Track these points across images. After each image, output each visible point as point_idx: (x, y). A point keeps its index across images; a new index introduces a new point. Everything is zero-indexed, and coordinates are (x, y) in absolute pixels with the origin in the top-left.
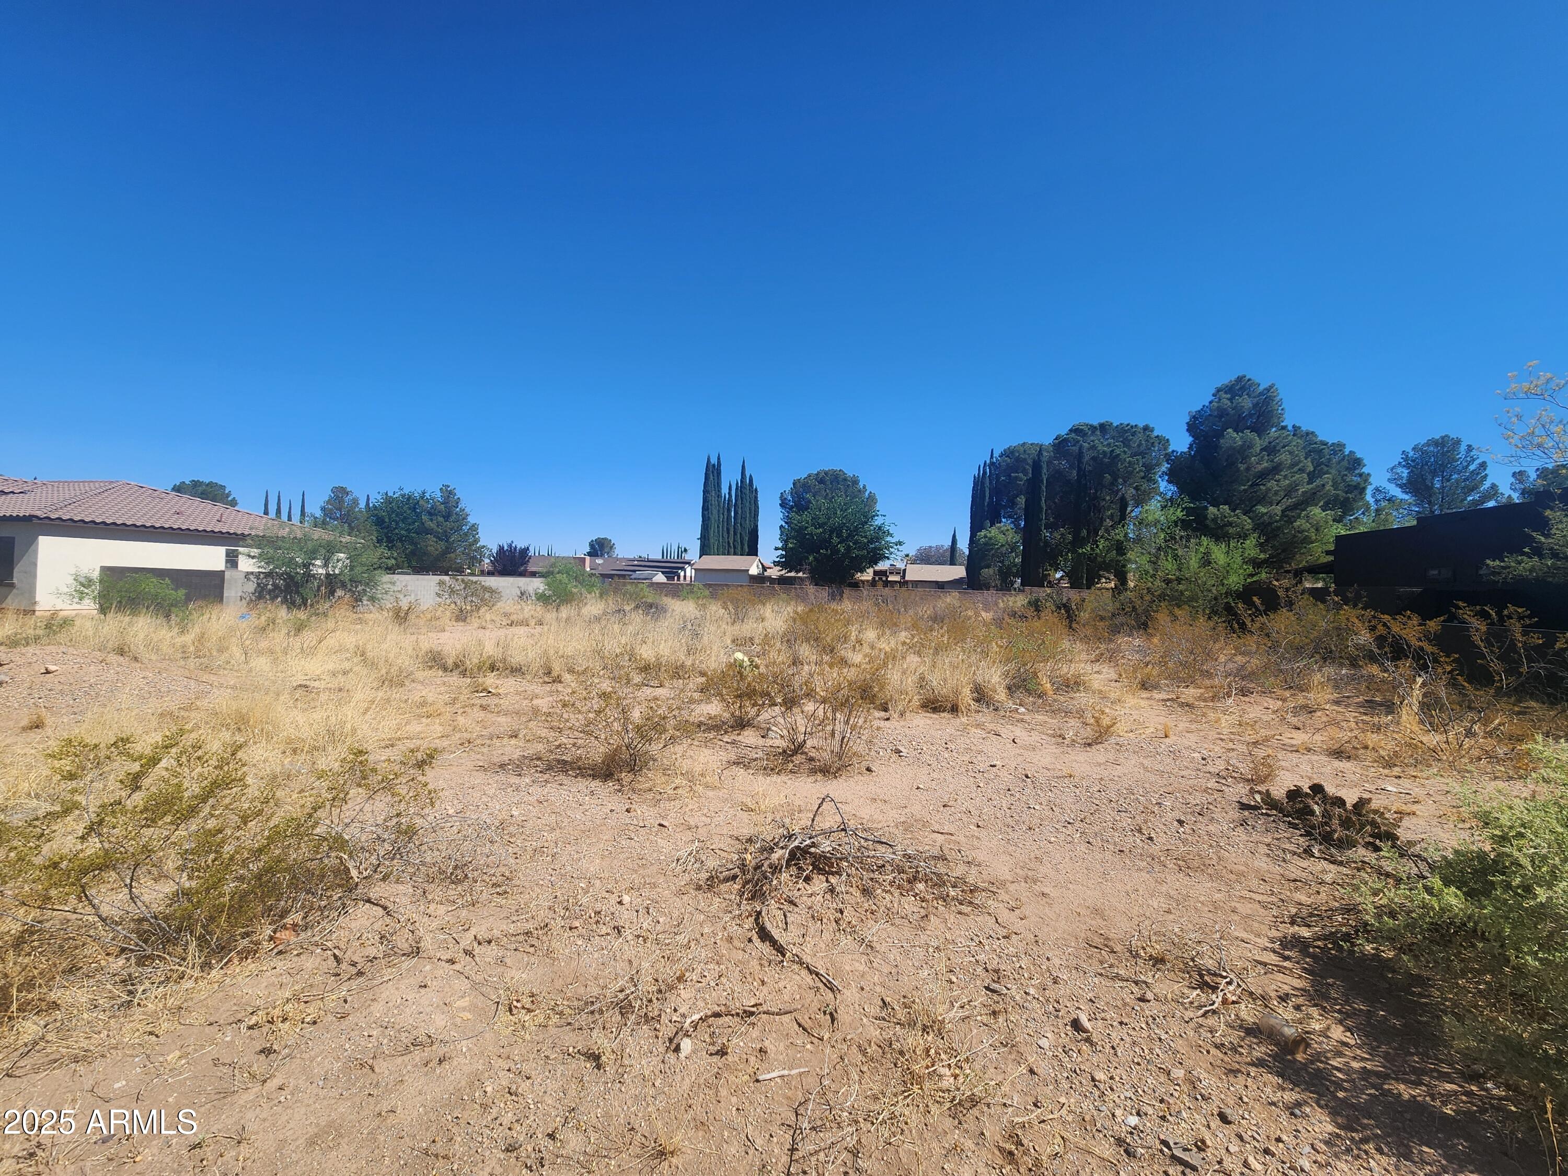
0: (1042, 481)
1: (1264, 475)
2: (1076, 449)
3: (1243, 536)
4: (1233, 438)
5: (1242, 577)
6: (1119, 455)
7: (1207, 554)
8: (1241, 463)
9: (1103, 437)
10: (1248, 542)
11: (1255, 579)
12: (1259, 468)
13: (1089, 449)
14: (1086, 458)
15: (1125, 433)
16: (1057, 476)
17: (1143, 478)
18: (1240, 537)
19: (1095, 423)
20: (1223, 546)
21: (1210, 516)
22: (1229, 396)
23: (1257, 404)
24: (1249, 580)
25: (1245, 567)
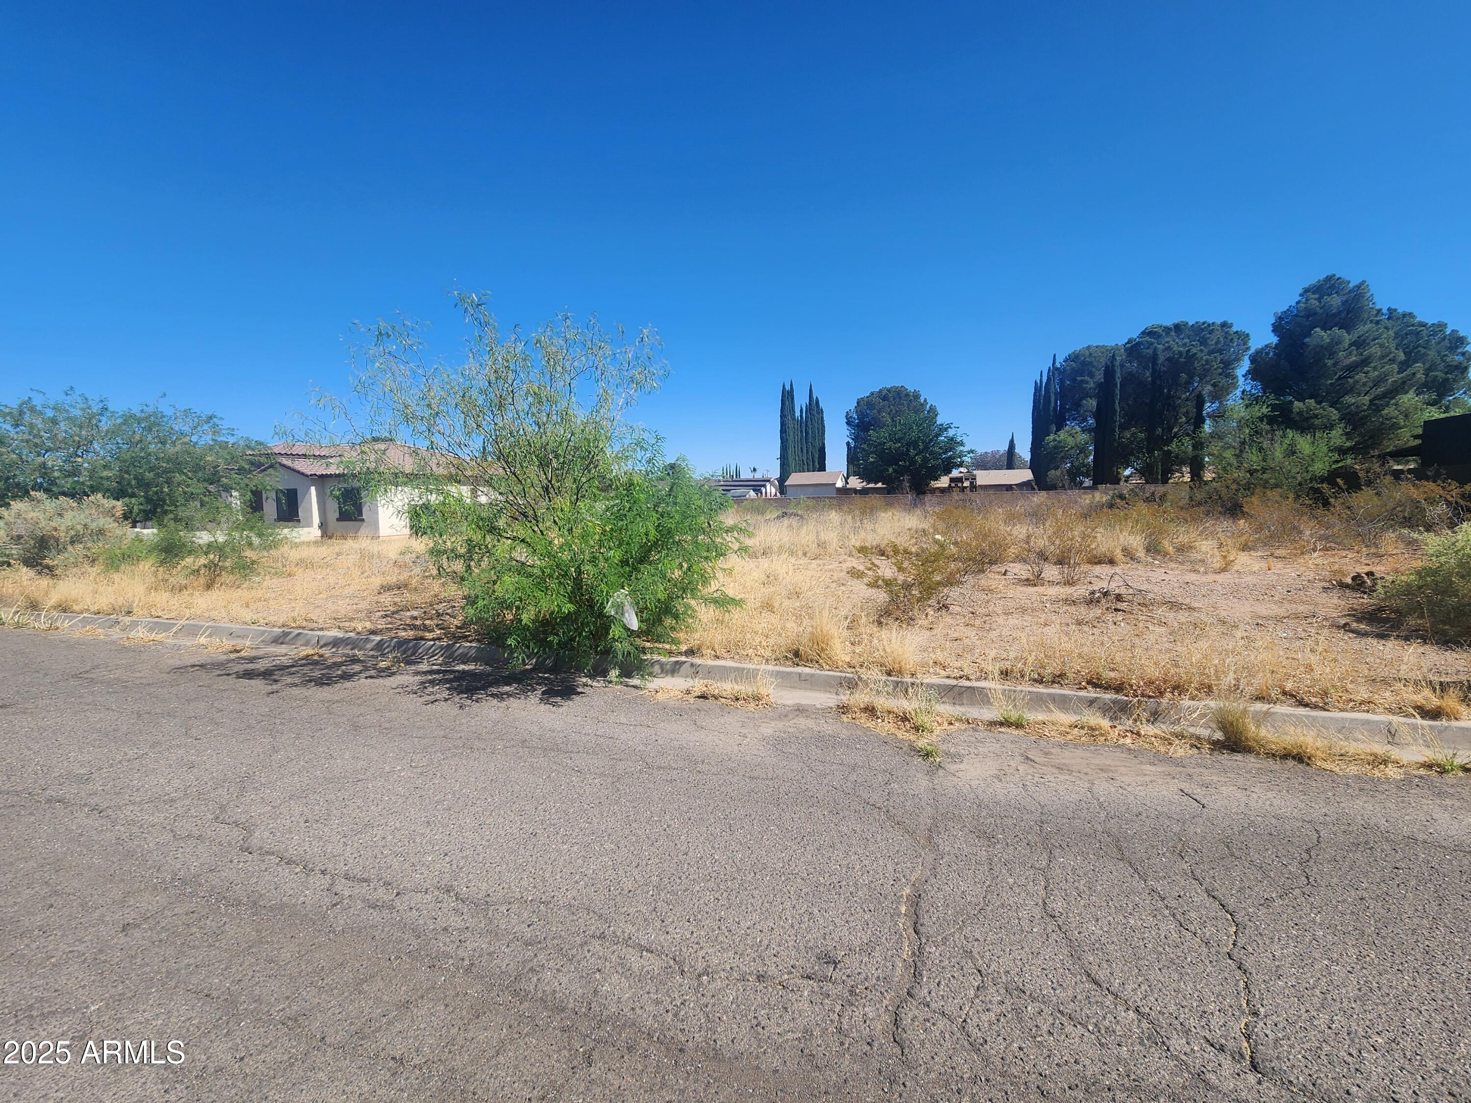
0: (1116, 385)
1: (1352, 368)
2: (1150, 351)
3: (1330, 427)
4: (1321, 336)
5: (1327, 464)
6: (1196, 354)
7: (1292, 445)
8: (1329, 358)
9: (1178, 337)
10: (1334, 432)
11: (1340, 465)
12: (1347, 362)
13: (1164, 351)
14: (1161, 359)
15: (1201, 332)
16: (1129, 378)
17: (1220, 374)
18: (1326, 427)
19: (1169, 323)
20: (1309, 437)
21: (1295, 410)
22: (1317, 296)
23: (1346, 301)
24: (1334, 466)
25: (1330, 455)
